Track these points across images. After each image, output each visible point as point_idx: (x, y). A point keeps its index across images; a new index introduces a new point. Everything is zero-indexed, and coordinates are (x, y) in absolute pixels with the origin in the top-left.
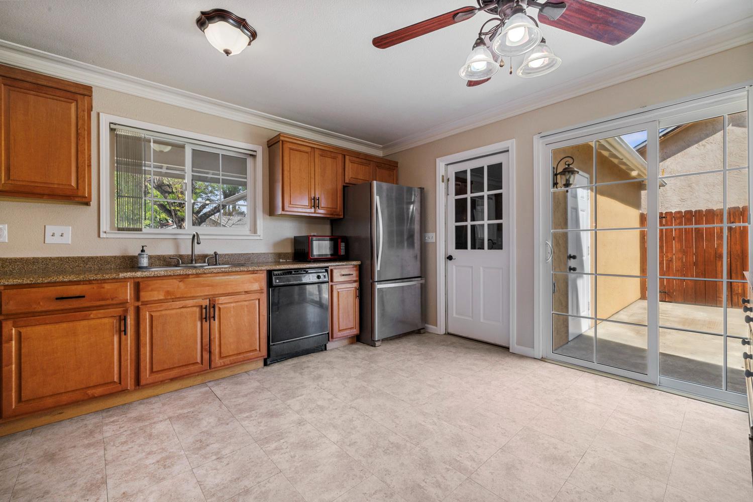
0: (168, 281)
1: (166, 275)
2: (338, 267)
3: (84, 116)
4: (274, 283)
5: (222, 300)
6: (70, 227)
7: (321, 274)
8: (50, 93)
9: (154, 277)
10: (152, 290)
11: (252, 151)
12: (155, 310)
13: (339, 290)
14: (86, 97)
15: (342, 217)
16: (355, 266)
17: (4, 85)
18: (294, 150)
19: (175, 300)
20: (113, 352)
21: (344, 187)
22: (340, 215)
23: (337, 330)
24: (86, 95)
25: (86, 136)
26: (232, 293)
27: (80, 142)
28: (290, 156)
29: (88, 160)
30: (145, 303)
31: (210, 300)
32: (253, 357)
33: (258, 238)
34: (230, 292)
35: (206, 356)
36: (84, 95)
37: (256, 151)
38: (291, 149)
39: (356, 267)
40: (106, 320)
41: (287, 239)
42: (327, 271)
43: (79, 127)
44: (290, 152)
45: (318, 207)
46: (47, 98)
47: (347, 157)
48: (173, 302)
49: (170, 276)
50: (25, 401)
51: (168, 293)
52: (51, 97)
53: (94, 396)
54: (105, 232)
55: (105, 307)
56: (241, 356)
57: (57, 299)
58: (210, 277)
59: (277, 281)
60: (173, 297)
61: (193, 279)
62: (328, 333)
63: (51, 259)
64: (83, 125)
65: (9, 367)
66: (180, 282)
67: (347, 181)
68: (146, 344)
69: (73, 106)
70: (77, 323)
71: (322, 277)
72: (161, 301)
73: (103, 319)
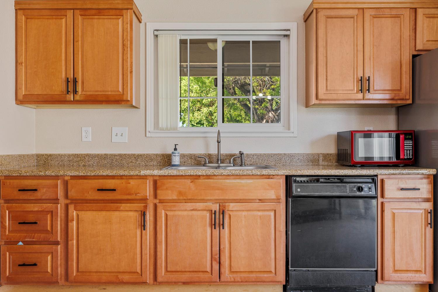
0: (180, 180)
1: (178, 174)
2: (393, 176)
3: (127, 29)
4: (295, 193)
5: (232, 206)
6: (127, 128)
7: (363, 186)
8: (106, 14)
9: (168, 176)
10: (167, 189)
11: (284, 30)
12: (169, 209)
13: (394, 211)
14: (129, 10)
15: (410, 102)
16: (428, 176)
17: (81, 16)
18: (332, 18)
19: (187, 201)
20: (136, 244)
21: (414, 56)
22: (406, 100)
23: (391, 269)
24: (129, 9)
25: (129, 45)
26: (243, 200)
27: (125, 52)
28: (326, 27)
29: (130, 67)
30: (161, 201)
31: (220, 206)
32: (268, 280)
33: (292, 135)
34: (242, 198)
35: (216, 266)
36: (128, 9)
37: (289, 30)
38: (328, 17)
39: (428, 178)
40: (131, 214)
41: (329, 136)
42: (374, 181)
43: (124, 39)
44: (326, 21)
45: (369, 90)
46: (104, 19)
47: (420, 12)
48: (185, 203)
49: (182, 176)
50: (81, 272)
51: (180, 193)
52: (107, 17)
53: (123, 281)
54: (150, 132)
55: (132, 202)
56: (254, 275)
57: (98, 190)
58: (221, 179)
59: (299, 190)
60: (185, 198)
61: (204, 181)
62: (376, 271)
63: (115, 155)
64: (127, 35)
65: (72, 241)
66: (192, 182)
67: (419, 47)
68: (161, 242)
69: (120, 21)
70: (112, 213)
71: (366, 189)
72: (175, 201)
73: (129, 212)
